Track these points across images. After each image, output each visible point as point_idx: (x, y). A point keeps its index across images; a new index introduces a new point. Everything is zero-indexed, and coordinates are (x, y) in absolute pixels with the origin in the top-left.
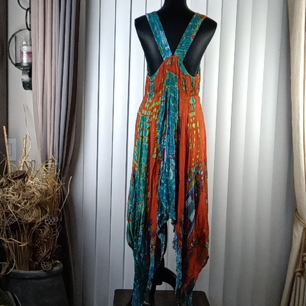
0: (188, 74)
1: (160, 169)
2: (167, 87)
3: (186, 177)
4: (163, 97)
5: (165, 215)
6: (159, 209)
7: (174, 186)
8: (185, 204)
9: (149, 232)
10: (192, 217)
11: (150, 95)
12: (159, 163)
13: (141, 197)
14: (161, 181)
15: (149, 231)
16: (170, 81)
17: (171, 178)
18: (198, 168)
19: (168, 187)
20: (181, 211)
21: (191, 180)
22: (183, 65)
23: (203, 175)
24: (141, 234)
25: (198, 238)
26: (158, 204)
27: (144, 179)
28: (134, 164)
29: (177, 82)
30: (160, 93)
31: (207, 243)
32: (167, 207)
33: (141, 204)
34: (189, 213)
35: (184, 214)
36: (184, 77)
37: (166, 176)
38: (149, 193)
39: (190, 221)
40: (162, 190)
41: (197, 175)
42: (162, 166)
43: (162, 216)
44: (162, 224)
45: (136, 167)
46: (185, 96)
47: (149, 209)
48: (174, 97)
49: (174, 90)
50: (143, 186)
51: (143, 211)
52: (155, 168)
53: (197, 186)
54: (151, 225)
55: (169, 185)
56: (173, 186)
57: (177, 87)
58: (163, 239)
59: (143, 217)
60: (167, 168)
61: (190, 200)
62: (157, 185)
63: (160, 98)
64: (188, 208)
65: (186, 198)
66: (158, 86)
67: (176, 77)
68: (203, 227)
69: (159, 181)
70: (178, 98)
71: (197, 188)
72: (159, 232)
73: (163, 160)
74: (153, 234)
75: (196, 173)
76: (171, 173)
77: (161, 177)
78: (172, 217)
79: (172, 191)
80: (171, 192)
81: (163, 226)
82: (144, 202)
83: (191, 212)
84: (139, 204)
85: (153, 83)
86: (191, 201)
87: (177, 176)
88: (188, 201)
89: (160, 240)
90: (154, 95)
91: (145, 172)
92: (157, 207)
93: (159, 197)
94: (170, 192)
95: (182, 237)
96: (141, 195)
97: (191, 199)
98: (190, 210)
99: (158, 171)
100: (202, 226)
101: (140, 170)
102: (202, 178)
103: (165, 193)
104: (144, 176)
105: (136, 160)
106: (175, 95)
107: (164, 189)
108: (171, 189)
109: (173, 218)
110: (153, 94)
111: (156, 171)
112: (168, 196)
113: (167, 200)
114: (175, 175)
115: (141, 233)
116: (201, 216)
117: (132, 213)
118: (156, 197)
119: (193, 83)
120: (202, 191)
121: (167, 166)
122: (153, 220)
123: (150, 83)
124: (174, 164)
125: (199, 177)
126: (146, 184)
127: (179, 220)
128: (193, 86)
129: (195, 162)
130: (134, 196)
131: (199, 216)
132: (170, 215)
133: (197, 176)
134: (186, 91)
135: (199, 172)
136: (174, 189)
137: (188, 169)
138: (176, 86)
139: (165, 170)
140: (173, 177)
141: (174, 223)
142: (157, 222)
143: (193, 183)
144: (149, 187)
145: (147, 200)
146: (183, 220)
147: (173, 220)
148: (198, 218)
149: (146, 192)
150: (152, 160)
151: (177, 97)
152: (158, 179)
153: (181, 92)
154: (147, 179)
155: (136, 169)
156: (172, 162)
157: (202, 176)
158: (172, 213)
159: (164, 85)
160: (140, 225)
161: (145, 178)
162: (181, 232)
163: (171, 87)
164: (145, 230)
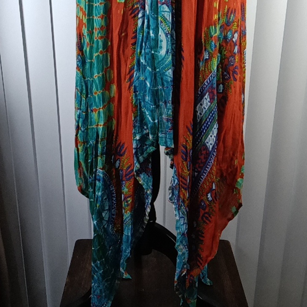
1: (136, 31)
3: (199, 48)
5: (151, 137)
6: (138, 124)
7: (170, 73)
8: (195, 112)
9: (117, 170)
10: (211, 140)
12: (133, 15)
13: (95, 98)
14: (139, 61)
15: (119, 167)
17: (163, 52)
18: (226, 26)
19: (155, 74)
20: (187, 127)
21: (211, 57)
23: (238, 43)
24: (102, 175)
25: (222, 176)
26: (134, 114)
27: (101, 55)
28: (79, 18)
31: (239, 180)
32: (154, 120)
33: (97, 112)
34: (204, 131)
35: (194, 135)
37: (151, 49)
38: (114, 87)
39: (206, 148)
40: (142, 81)
41: (225, 43)
42: (140, 22)
43: (144, 138)
44: (145, 155)
45: (84, 26)
47: (115, 122)
50: (98, 73)
51: (101, 127)
52: (124, 28)
53: (222, 68)
54: (122, 155)
55: (157, 70)
56: (167, 73)
58: (147, 184)
59: (102, 140)
60: (152, 27)
61: (206, 102)
62: (131, 69)
64: (201, 120)
65: (198, 99)
68: (233, 155)
69: (135, 61)
71: (223, 73)
72: (139, 172)
73: (144, 8)
74: (126, 175)
75: (222, 37)
76: (161, 41)
77: (139, 50)
78: (166, 142)
79: (165, 83)
80: (163, 85)
81: (146, 160)
82: (104, 107)
83: (209, 128)
84: (92, 111)
86: (209, 104)
87: (176, 48)
88: (201, 105)
89: (141, 186)
91: (101, 37)
92: (133, 119)
93: (136, 96)
94: (160, 87)
95: (188, 181)
96: (96, 93)
97: (209, 99)
98: (207, 124)
99: (131, 35)
100: (231, 153)
101: (91, 33)
102: (236, 50)
103: (150, 89)
104: (101, 49)
105: (81, 9)
107: (146, 79)
108: (162, 79)
109: (169, 143)
111: (126, 35)
112: (156, 96)
113: (155, 104)
114: (172, 44)
115: (100, 173)
116: (231, 132)
117: (82, 129)
118: (129, 97)
120: (235, 80)
121: (151, 23)
122: (126, 146)
124: (168, 16)
125: (229, 47)
126: (106, 68)
127: (181, 148)
129: (219, 11)
130: (84, 92)
131: (225, 134)
132: (162, 137)
133: (224, 45)
135: (229, 35)
136: (169, 79)
137: (204, 29)
139: (149, 33)
140: (167, 52)
141: (172, 152)
142: (134, 151)
143: (215, 63)
144: (114, 73)
145: (109, 103)
146: (190, 146)
147: (167, 148)
148: (224, 137)
149: (106, 85)
150: (117, 8)
152: (133, 54)
154: (107, 56)
155: (85, 31)
156: (163, 13)
157: (235, 44)
158: (166, 134)
160: (96, 156)
161: (101, 52)
162: (186, 172)
164: (109, 165)
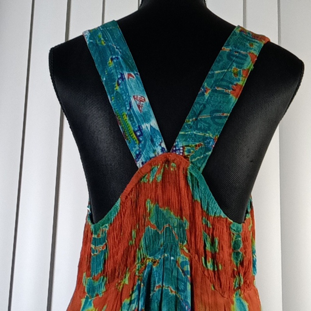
0: (223, 215)
2: (148, 262)
4: (134, 296)
11: (92, 290)
16: (162, 241)
22: (203, 185)
29: (185, 243)
30: (126, 281)
36: (210, 226)
46: (214, 293)
48: (177, 298)
49: (175, 273)
57: (187, 259)
63: (126, 301)
66: (119, 257)
67: (181, 226)
70: (189, 301)
85: (100, 247)
90: (103, 289)
106: (177, 289)
110: (100, 286)
119: (236, 244)
123: (93, 246)
128: (238, 254)
134: (217, 273)
138: (182, 258)
151: (186, 297)
153: (199, 279)
159: (138, 254)
163: (165, 260)
